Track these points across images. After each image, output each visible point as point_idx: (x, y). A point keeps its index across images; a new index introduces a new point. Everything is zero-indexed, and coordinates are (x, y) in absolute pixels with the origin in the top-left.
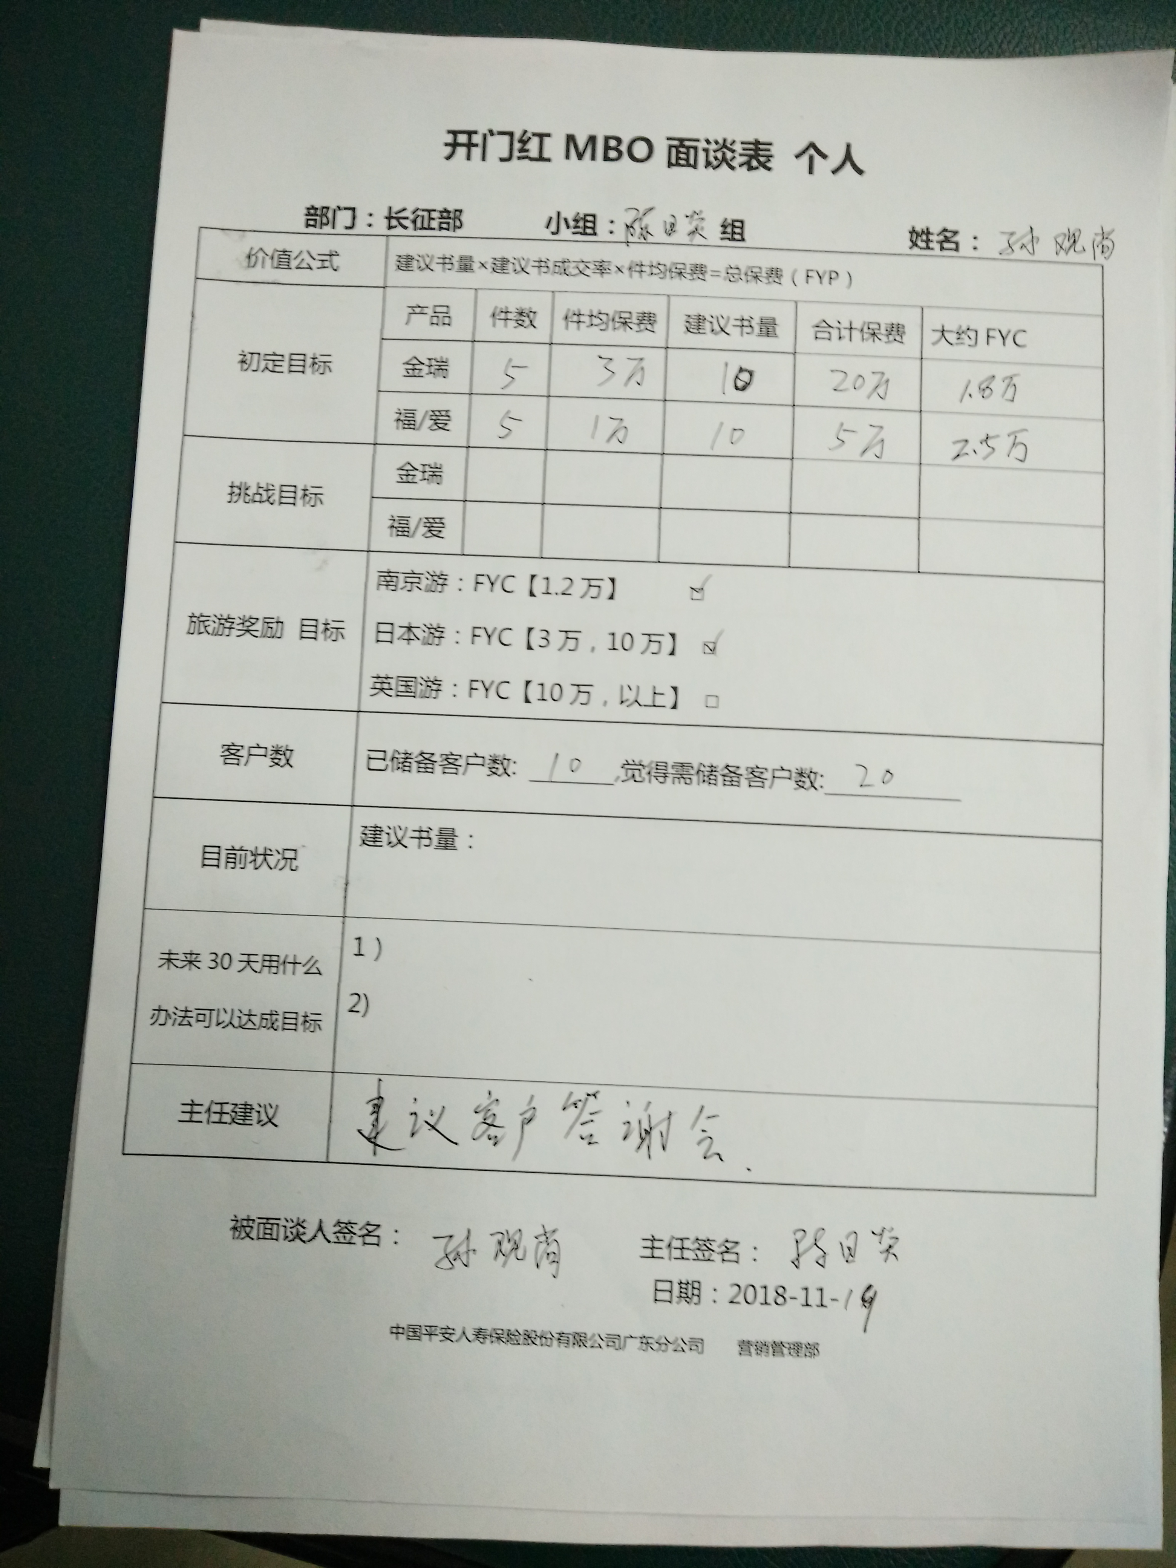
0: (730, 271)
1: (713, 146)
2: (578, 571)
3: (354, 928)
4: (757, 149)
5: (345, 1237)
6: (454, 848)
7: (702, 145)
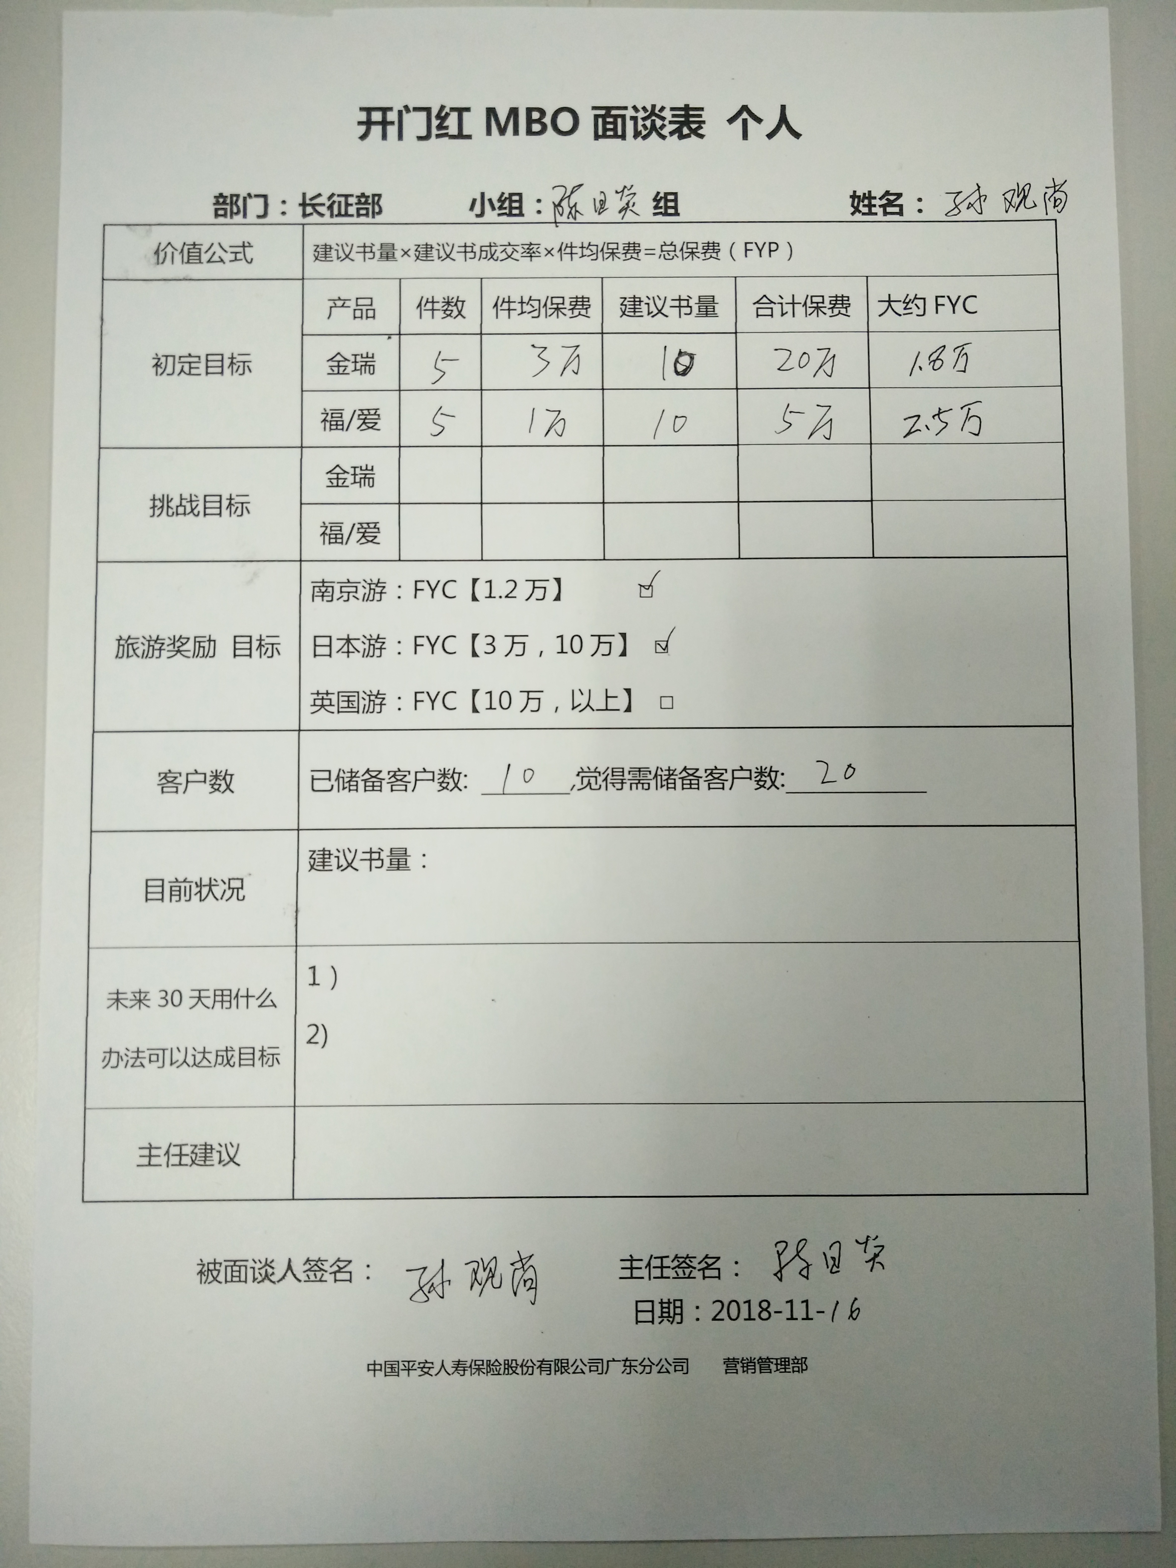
0: (665, 248)
1: (641, 114)
2: (523, 572)
3: (307, 958)
4: (687, 116)
5: (315, 1274)
6: (407, 868)
7: (630, 113)
